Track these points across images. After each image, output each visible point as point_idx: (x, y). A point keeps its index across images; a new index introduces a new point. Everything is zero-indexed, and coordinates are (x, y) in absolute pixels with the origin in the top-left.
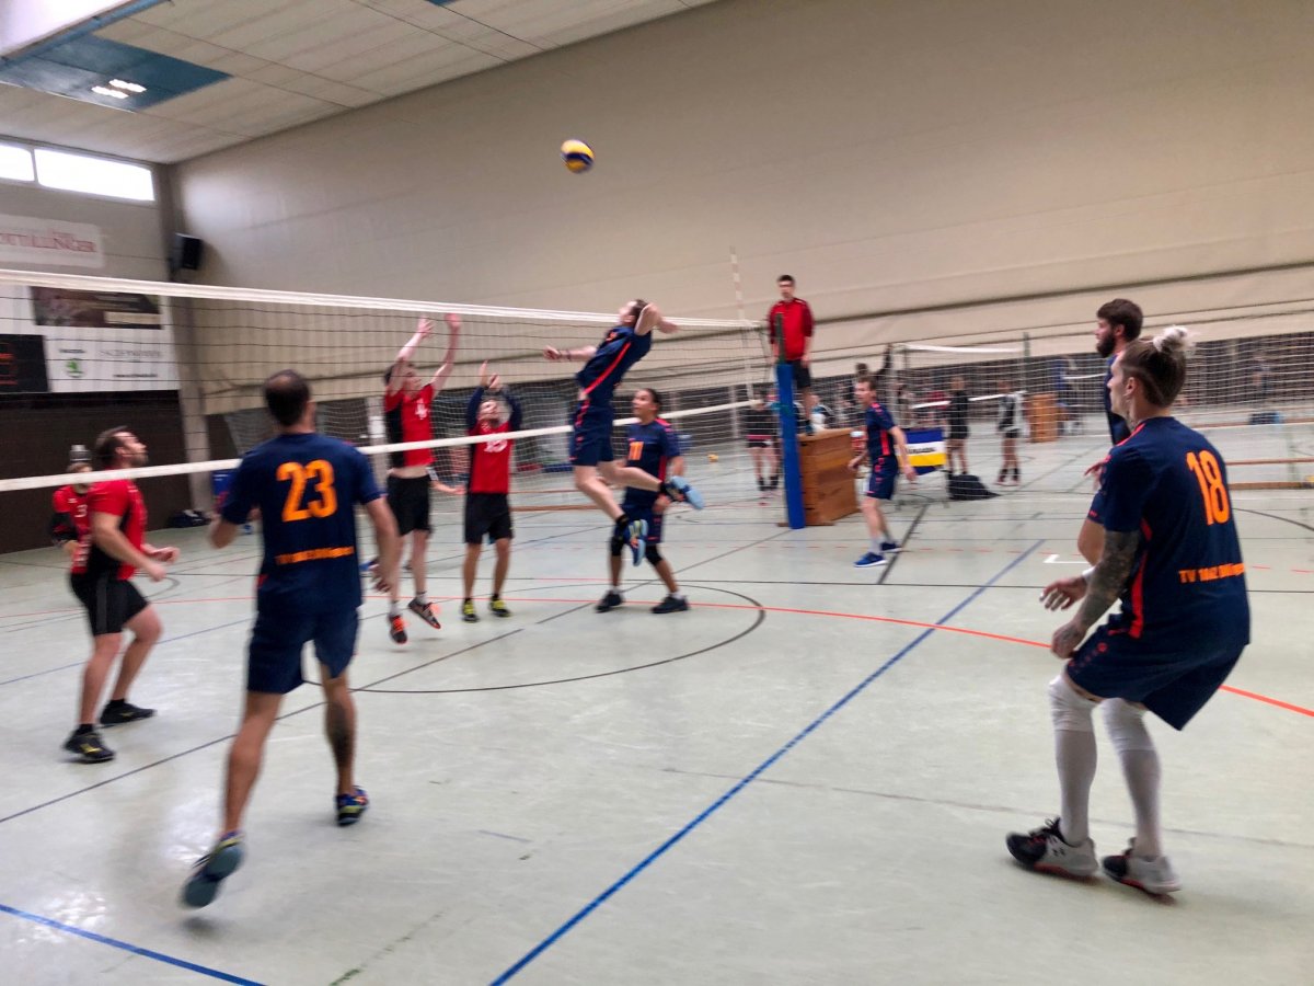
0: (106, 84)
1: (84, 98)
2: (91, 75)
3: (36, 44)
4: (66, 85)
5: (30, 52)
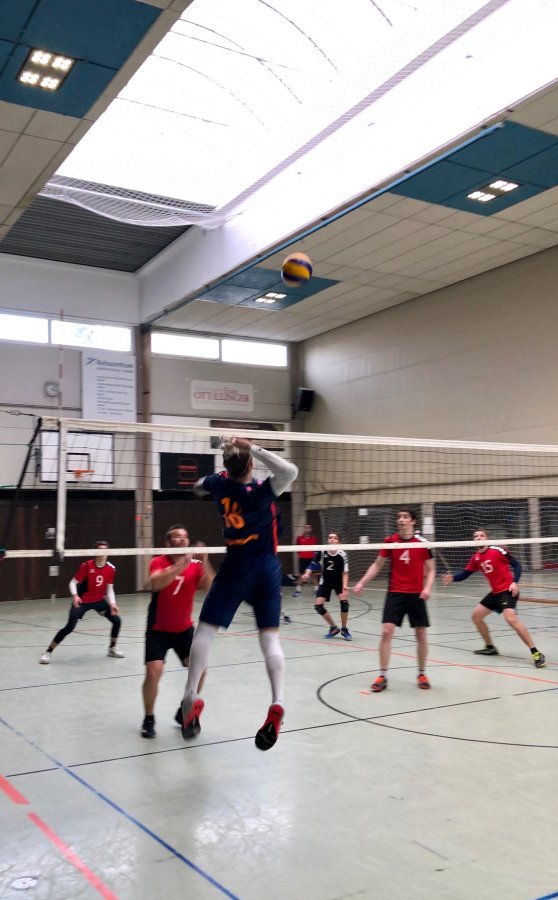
0: (263, 296)
1: (250, 305)
2: (256, 291)
3: (224, 276)
4: (240, 299)
5: (221, 281)
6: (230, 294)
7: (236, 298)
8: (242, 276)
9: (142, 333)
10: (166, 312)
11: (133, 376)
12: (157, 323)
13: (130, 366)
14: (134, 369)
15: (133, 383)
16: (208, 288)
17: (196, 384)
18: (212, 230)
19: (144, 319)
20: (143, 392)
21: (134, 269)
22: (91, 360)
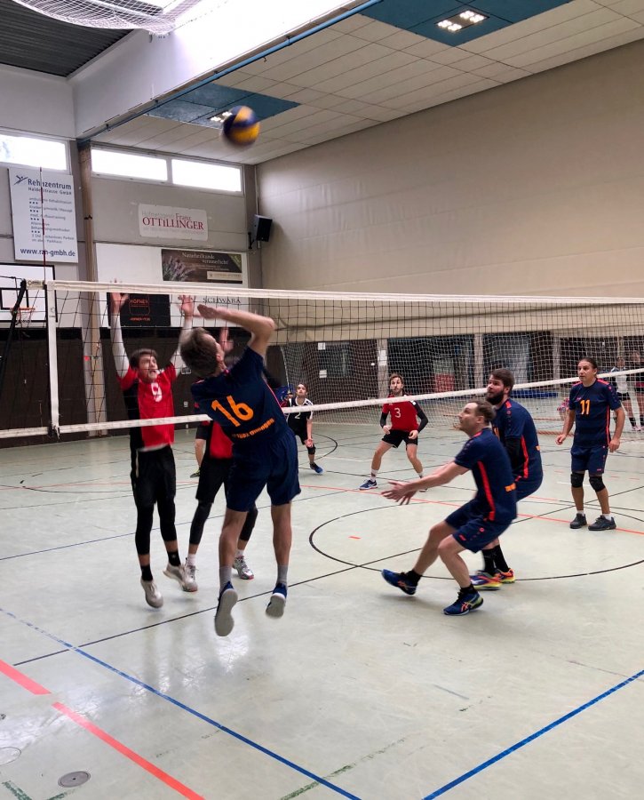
0: (218, 115)
3: (175, 91)
4: (193, 116)
5: (173, 96)
6: (182, 111)
7: (188, 115)
8: (197, 92)
9: (80, 150)
10: (108, 127)
11: (71, 198)
12: (97, 138)
13: (69, 187)
14: (72, 190)
15: (72, 207)
16: (158, 104)
17: (144, 209)
18: (160, 37)
19: (80, 134)
20: (85, 218)
21: (66, 72)
22: (20, 180)
